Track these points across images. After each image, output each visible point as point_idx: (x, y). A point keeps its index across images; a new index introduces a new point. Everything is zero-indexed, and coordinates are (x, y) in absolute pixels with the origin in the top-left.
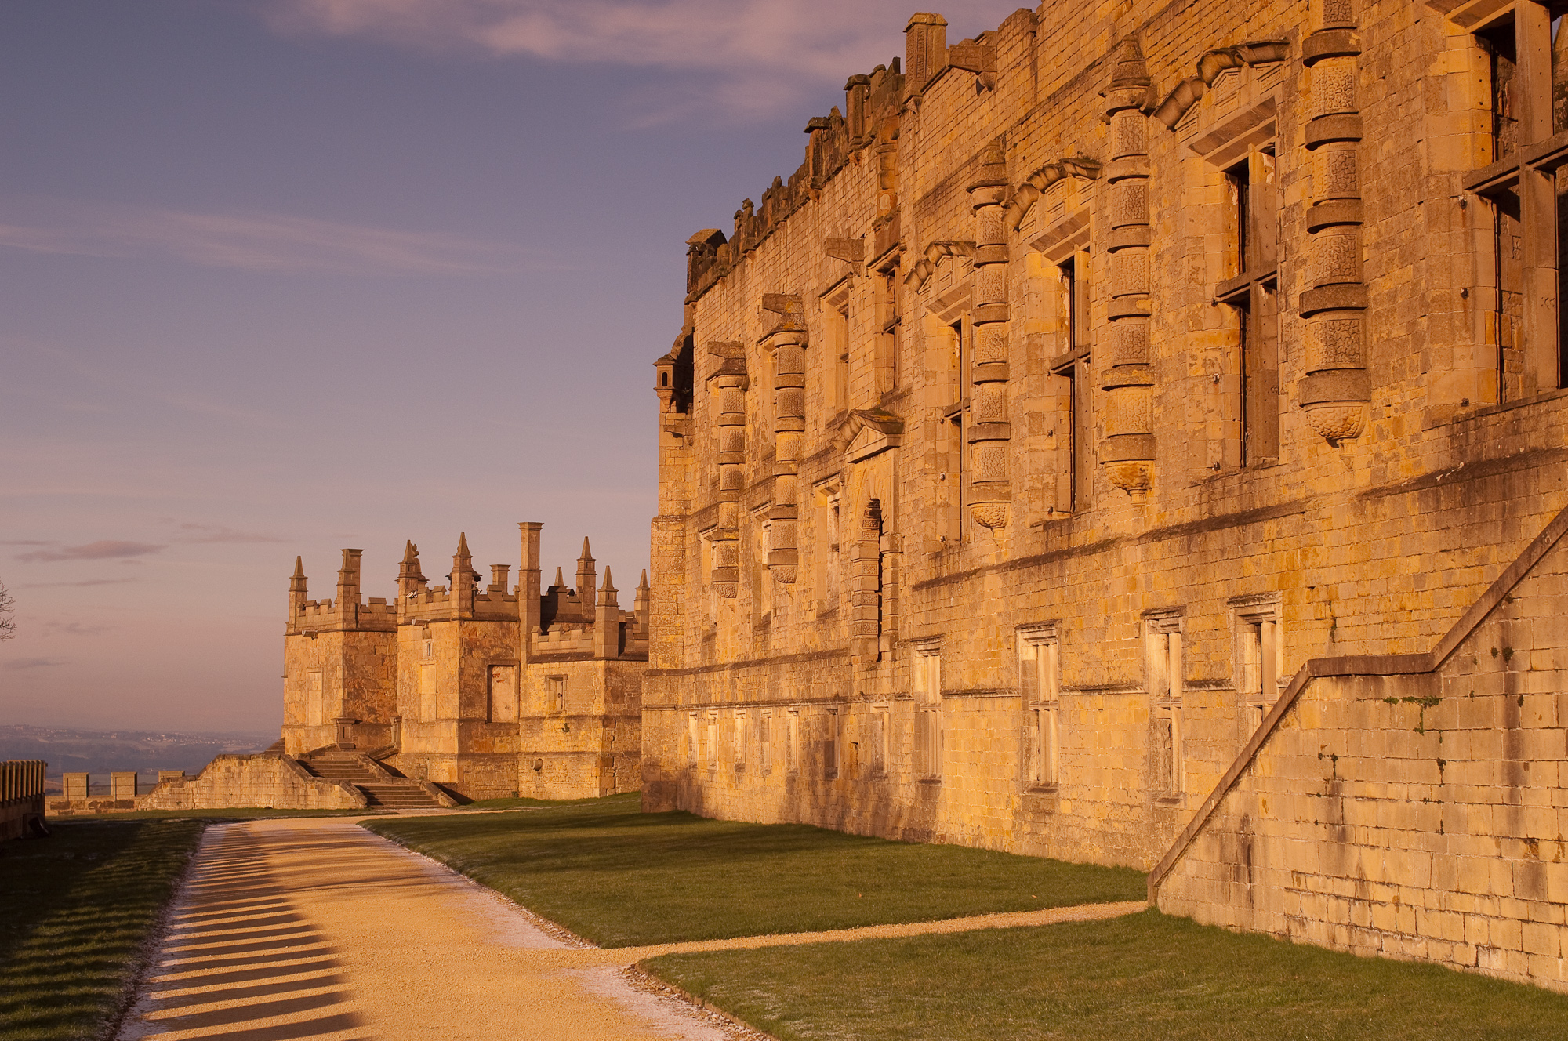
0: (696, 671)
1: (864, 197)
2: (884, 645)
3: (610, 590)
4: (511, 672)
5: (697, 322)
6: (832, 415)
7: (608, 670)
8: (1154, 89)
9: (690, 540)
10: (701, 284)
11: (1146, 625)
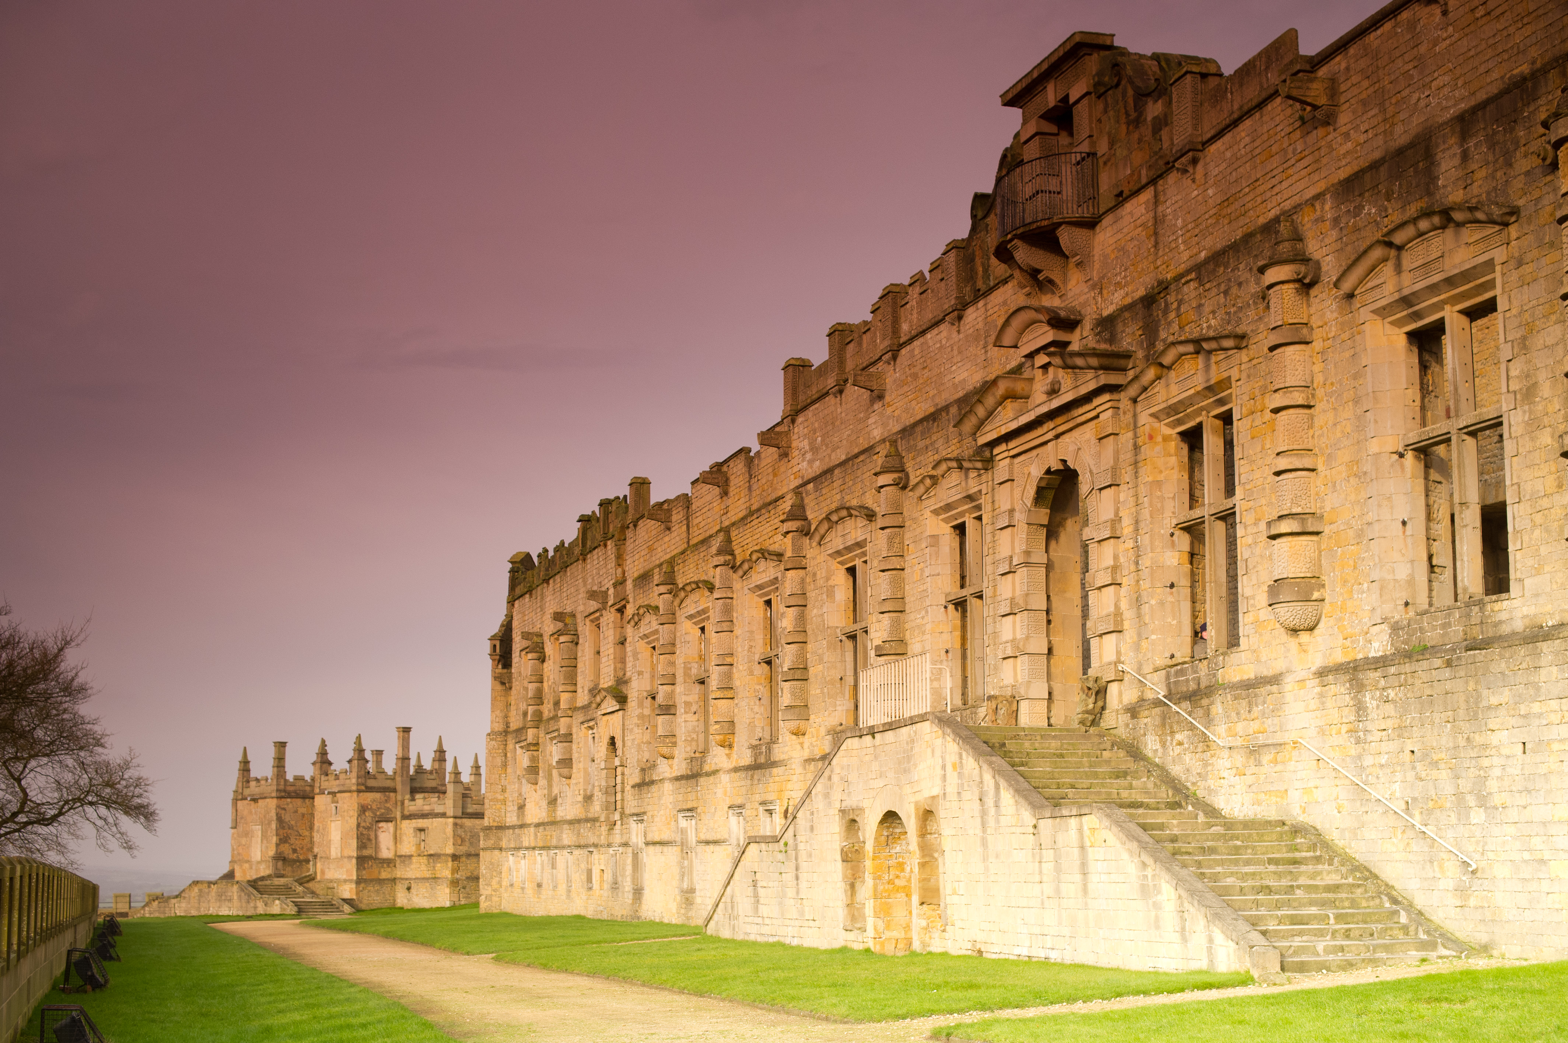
0: (513, 827)
1: (609, 567)
2: (617, 816)
3: (457, 774)
4: (390, 826)
5: (515, 614)
6: (592, 685)
7: (455, 824)
8: (735, 559)
9: (510, 746)
10: (518, 591)
11: (731, 812)
